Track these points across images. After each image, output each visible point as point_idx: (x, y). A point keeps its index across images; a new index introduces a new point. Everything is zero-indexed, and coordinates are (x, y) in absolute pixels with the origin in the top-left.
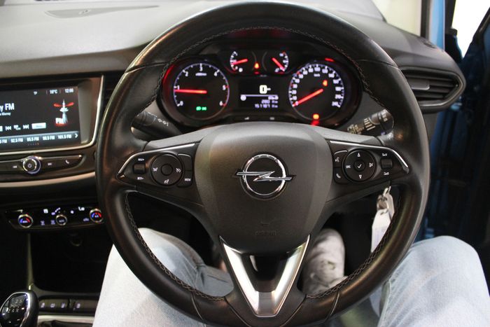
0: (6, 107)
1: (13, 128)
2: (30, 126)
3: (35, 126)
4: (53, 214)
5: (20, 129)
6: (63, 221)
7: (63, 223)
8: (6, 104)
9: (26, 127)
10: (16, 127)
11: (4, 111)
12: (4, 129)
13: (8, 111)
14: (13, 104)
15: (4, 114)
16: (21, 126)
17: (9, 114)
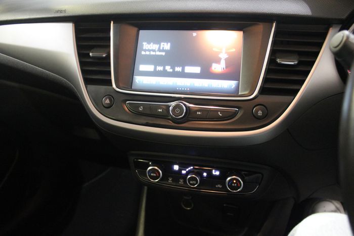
0: (162, 46)
1: (164, 68)
2: (183, 69)
3: (189, 69)
4: (184, 172)
5: (171, 70)
6: (195, 182)
7: (194, 185)
8: (162, 44)
9: (178, 69)
10: (168, 68)
11: (159, 50)
12: (155, 68)
13: (163, 50)
14: (169, 44)
15: (158, 53)
16: (173, 68)
17: (163, 54)
